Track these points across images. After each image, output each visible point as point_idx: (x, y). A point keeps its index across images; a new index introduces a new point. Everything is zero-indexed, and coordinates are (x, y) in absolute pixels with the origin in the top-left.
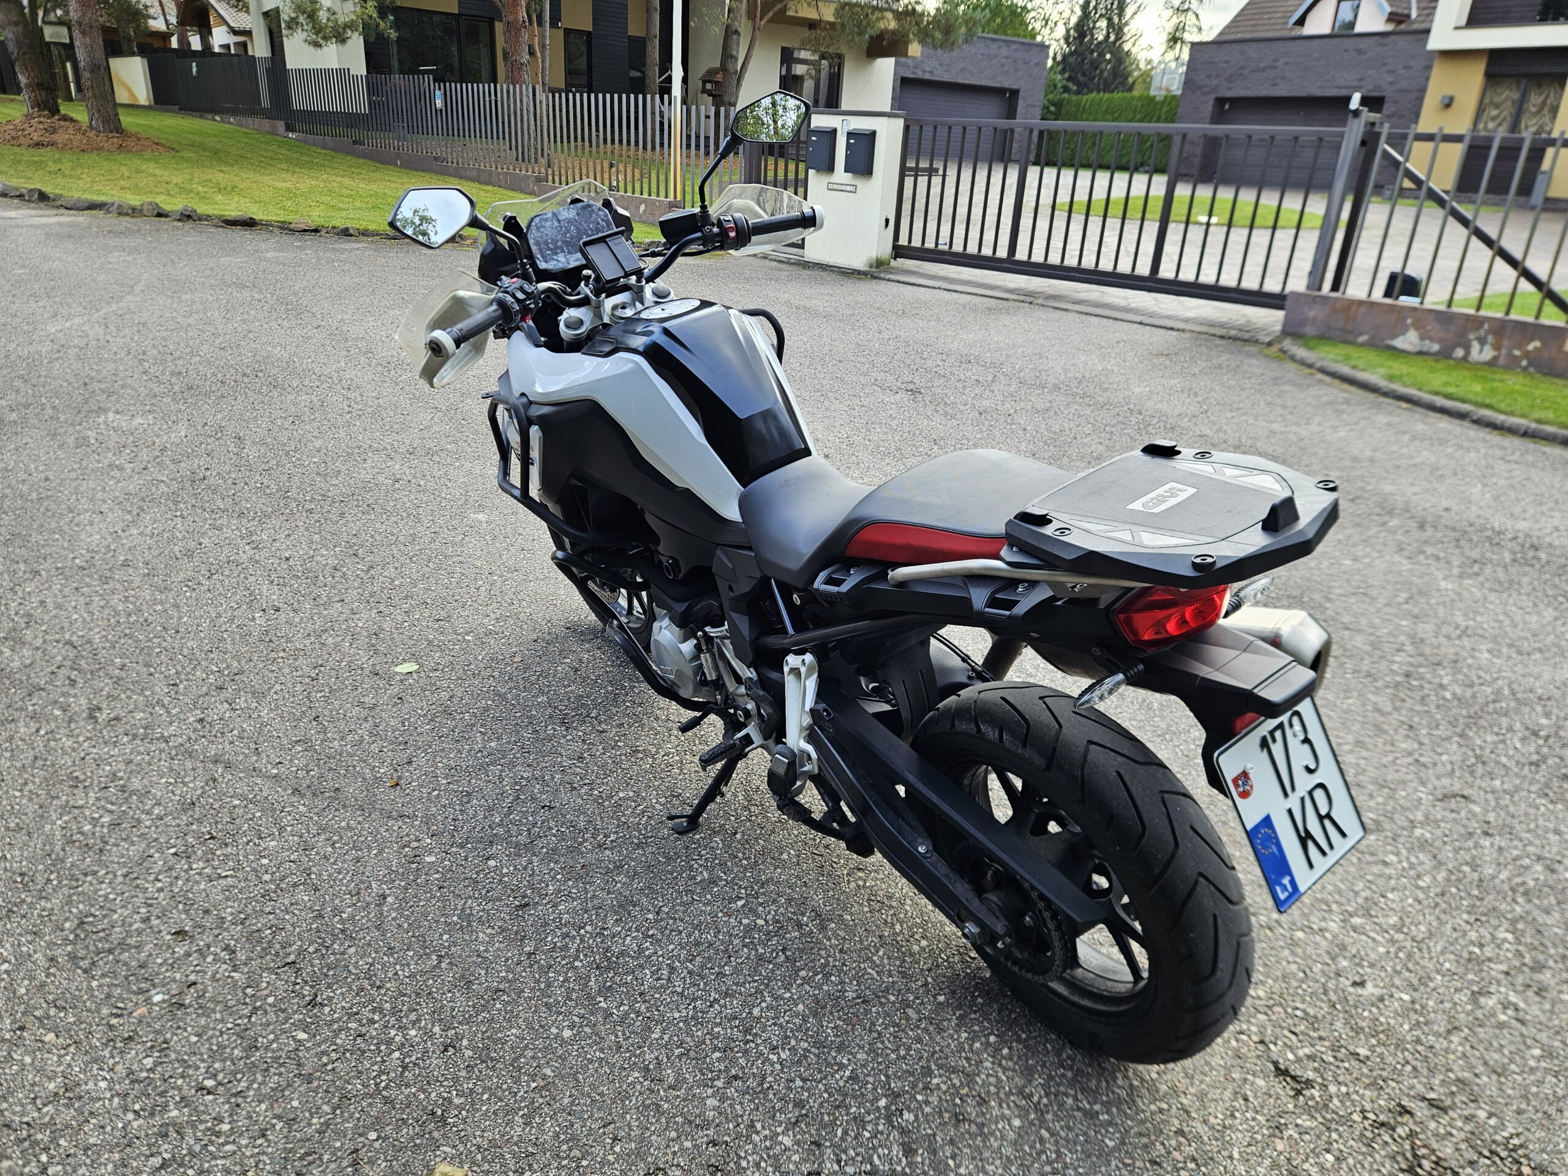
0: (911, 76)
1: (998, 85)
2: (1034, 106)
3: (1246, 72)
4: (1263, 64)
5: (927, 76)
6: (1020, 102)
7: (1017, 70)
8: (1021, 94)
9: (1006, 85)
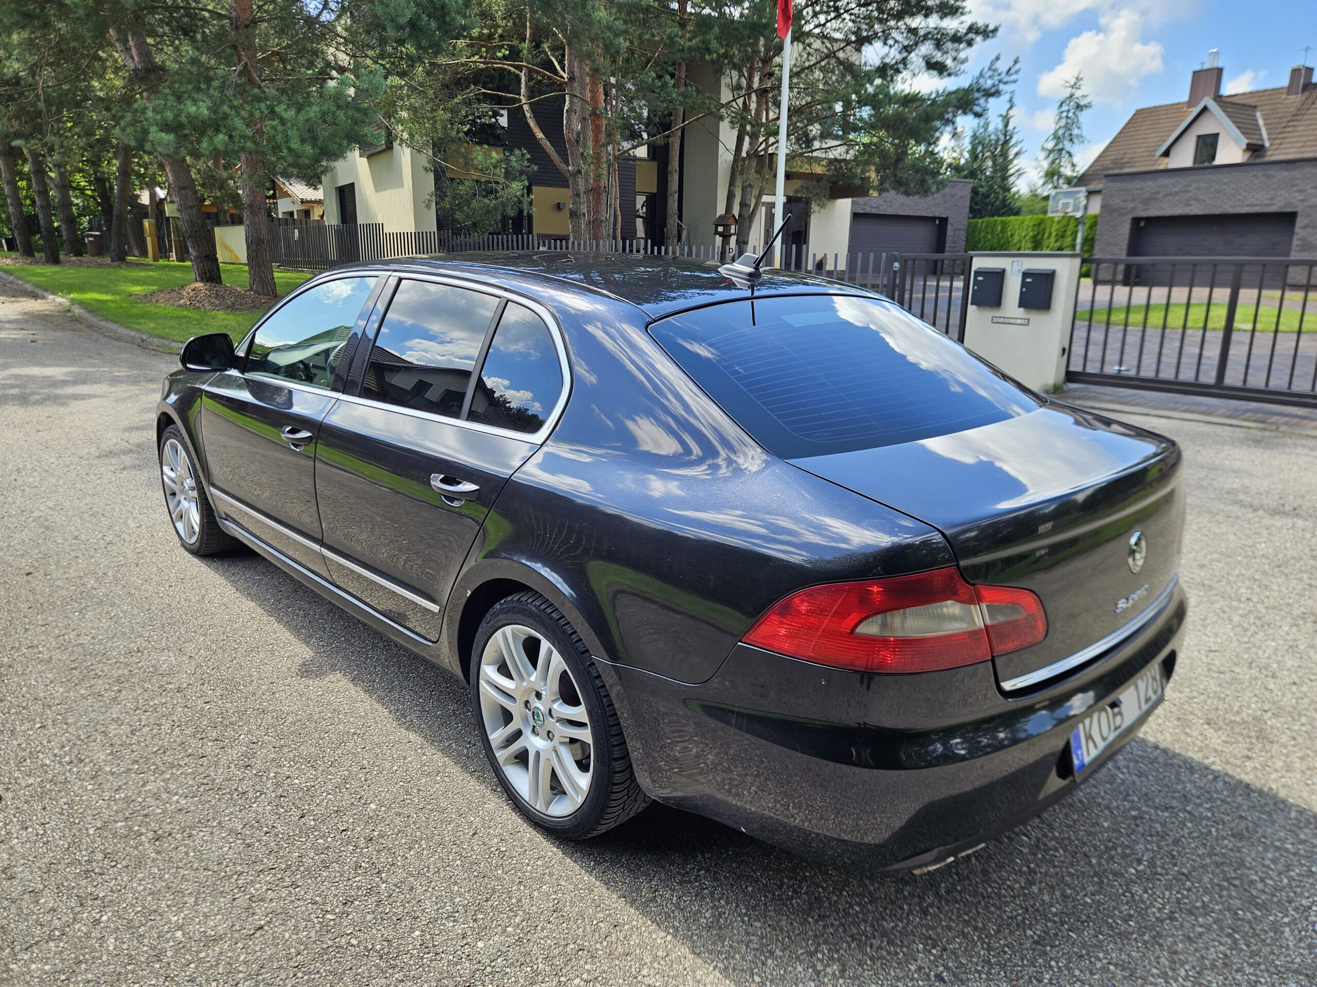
0: (862, 212)
1: (931, 215)
2: (960, 230)
3: (1160, 196)
4: (1176, 189)
5: (874, 211)
6: (949, 227)
7: (945, 202)
8: (950, 220)
9: (937, 214)
